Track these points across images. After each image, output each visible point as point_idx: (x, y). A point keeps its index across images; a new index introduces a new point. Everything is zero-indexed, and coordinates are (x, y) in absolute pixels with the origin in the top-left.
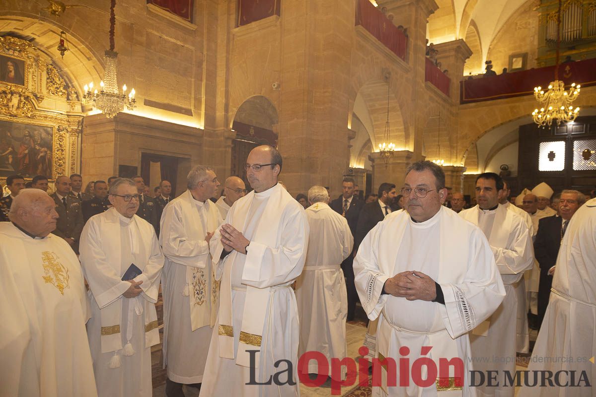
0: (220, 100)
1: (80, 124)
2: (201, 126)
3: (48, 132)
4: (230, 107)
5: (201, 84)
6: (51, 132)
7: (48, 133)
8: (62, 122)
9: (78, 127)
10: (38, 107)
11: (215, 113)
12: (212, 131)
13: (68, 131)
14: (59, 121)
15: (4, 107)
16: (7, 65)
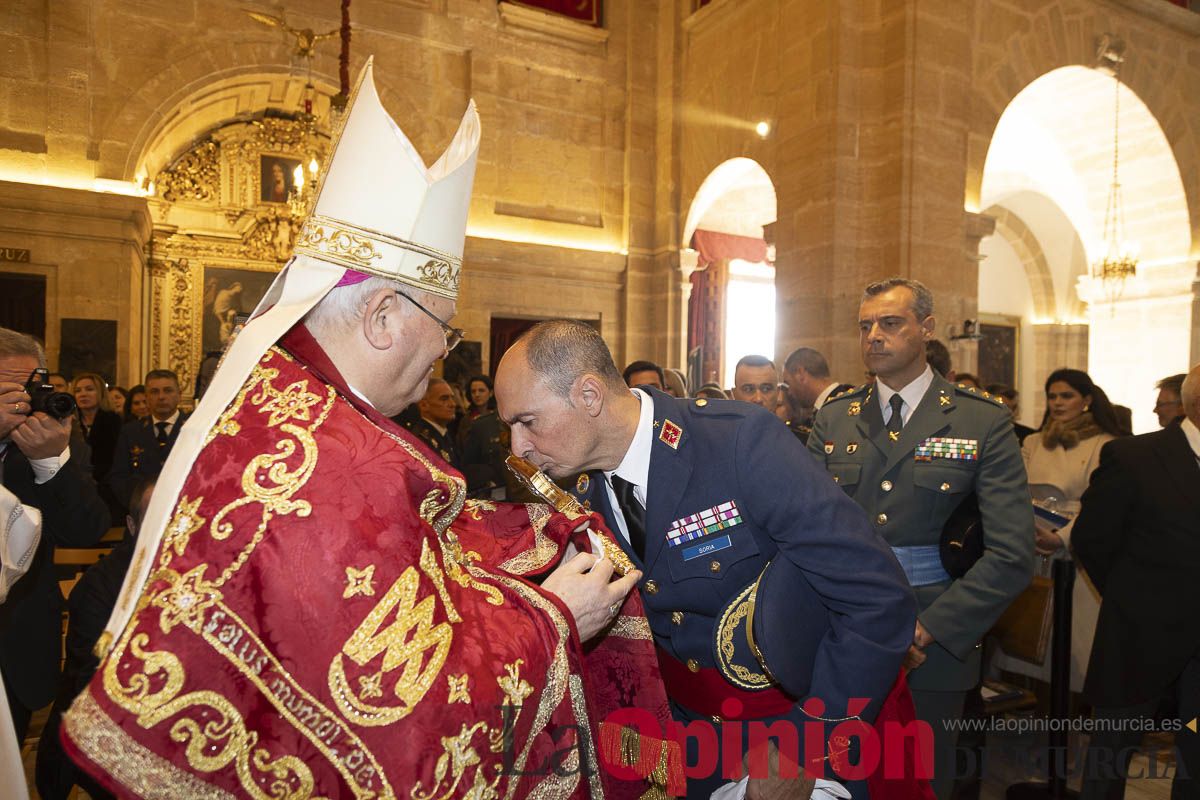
0: (664, 185)
2: (622, 246)
4: (683, 197)
5: (622, 158)
11: (653, 216)
12: (648, 258)
15: (267, 248)
16: (273, 171)
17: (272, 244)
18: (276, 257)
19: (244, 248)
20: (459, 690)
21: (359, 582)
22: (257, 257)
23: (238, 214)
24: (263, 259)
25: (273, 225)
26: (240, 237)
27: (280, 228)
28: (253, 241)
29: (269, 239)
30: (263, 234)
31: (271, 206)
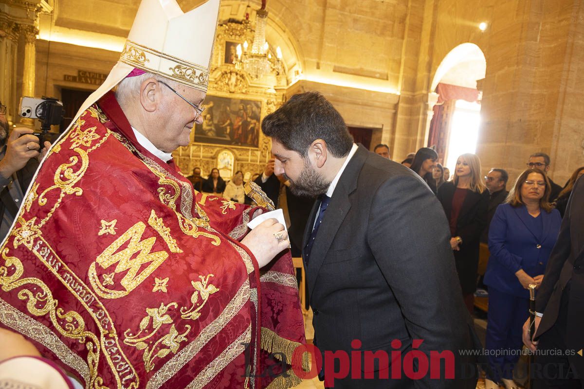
1: (284, 97)
2: (398, 91)
3: (257, 105)
6: (260, 105)
7: (258, 107)
8: (272, 96)
9: (283, 100)
10: (251, 83)
13: (275, 105)
14: (269, 96)
15: (225, 86)
16: (230, 49)
17: (228, 84)
18: (229, 90)
19: (215, 86)
20: (161, 285)
21: (108, 227)
22: (221, 90)
23: (214, 69)
24: (224, 91)
25: (229, 75)
26: (213, 80)
27: (232, 76)
28: (219, 82)
29: (227, 82)
30: (224, 79)
31: (228, 66)
